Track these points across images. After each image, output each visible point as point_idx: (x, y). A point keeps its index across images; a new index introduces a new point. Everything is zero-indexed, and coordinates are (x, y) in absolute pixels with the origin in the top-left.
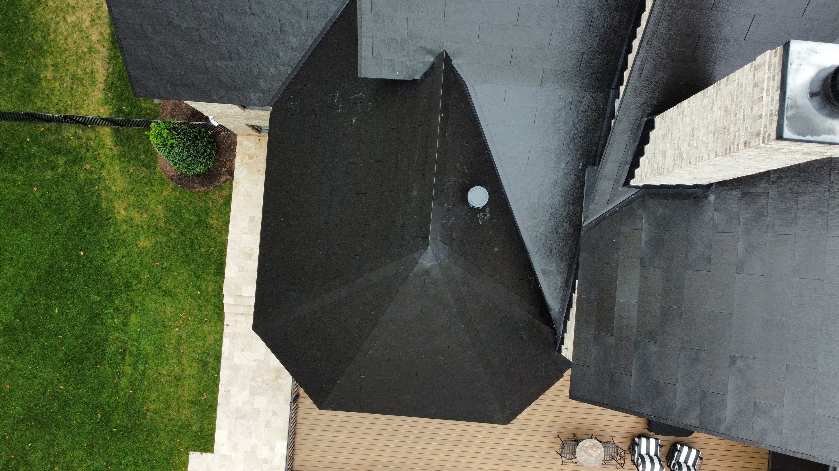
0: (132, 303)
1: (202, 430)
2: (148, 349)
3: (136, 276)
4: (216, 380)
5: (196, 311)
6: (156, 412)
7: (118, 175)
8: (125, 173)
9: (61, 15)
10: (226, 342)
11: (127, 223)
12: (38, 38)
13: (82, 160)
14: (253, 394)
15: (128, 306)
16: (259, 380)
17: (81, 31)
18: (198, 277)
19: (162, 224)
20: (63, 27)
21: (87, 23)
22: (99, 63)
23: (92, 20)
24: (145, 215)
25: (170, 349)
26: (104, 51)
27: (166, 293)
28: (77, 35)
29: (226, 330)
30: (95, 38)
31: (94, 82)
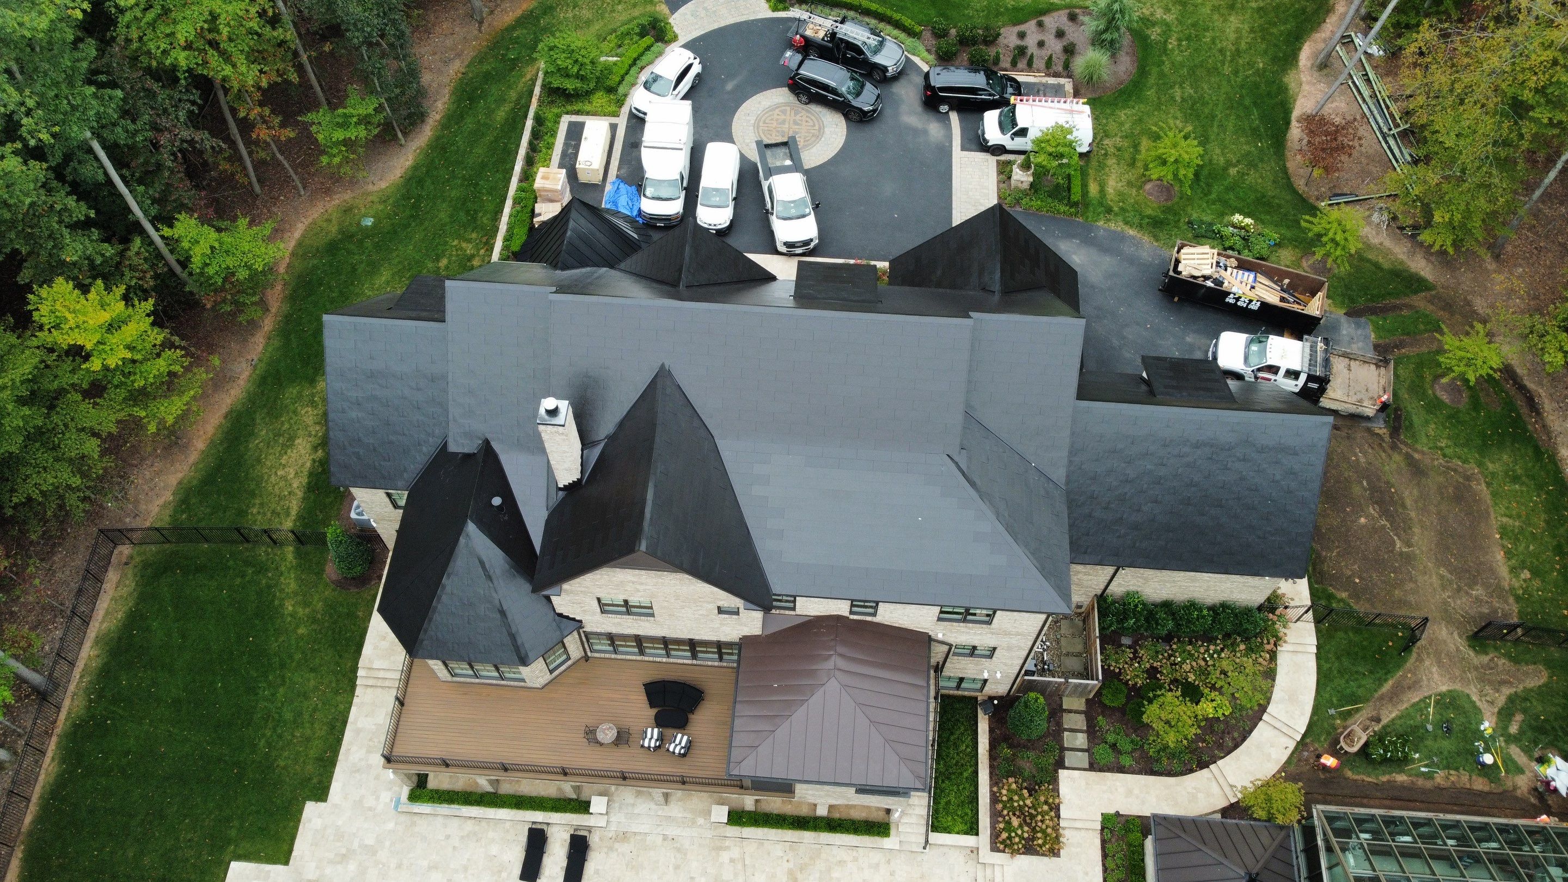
0: (283, 678)
1: (320, 782)
2: (288, 716)
3: (291, 657)
4: (339, 741)
5: (334, 685)
6: (285, 768)
7: (292, 581)
8: (298, 579)
9: (274, 470)
10: (353, 709)
11: (291, 616)
12: (253, 486)
13: (267, 570)
14: (369, 752)
15: (279, 681)
16: (376, 740)
17: (286, 481)
18: (340, 657)
19: (319, 616)
20: (273, 479)
21: (292, 476)
22: (295, 502)
23: (297, 473)
24: (307, 610)
25: (306, 717)
26: (300, 494)
27: (312, 670)
28: (282, 484)
29: (355, 700)
30: (295, 485)
31: (288, 514)
